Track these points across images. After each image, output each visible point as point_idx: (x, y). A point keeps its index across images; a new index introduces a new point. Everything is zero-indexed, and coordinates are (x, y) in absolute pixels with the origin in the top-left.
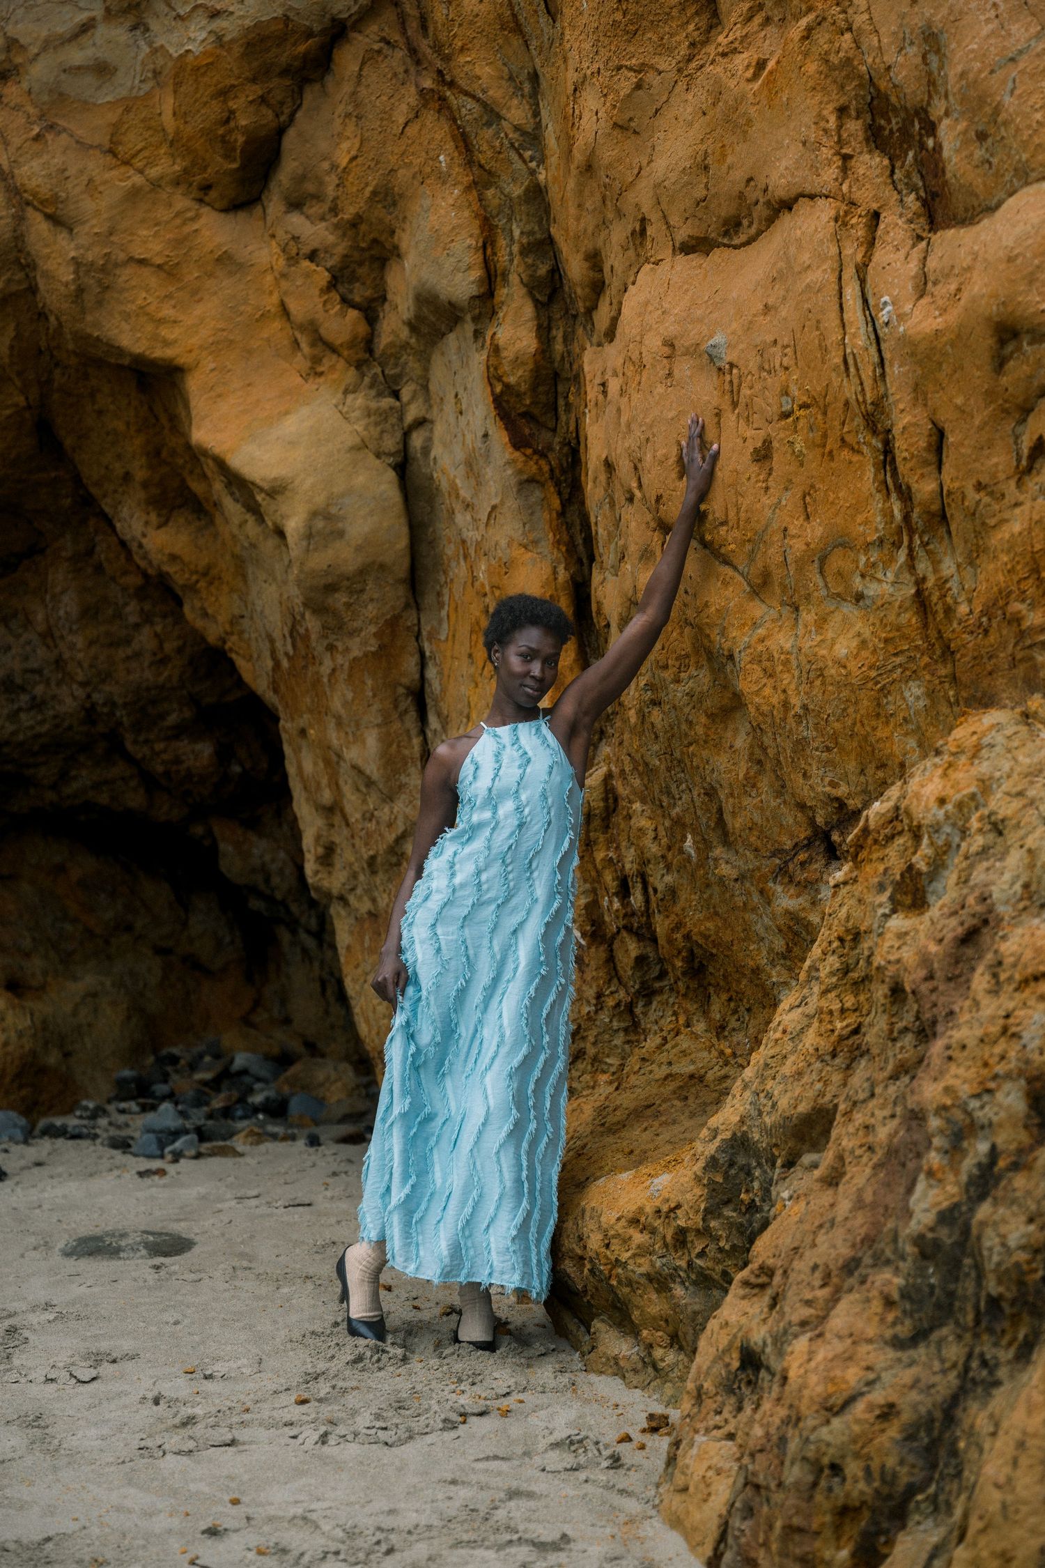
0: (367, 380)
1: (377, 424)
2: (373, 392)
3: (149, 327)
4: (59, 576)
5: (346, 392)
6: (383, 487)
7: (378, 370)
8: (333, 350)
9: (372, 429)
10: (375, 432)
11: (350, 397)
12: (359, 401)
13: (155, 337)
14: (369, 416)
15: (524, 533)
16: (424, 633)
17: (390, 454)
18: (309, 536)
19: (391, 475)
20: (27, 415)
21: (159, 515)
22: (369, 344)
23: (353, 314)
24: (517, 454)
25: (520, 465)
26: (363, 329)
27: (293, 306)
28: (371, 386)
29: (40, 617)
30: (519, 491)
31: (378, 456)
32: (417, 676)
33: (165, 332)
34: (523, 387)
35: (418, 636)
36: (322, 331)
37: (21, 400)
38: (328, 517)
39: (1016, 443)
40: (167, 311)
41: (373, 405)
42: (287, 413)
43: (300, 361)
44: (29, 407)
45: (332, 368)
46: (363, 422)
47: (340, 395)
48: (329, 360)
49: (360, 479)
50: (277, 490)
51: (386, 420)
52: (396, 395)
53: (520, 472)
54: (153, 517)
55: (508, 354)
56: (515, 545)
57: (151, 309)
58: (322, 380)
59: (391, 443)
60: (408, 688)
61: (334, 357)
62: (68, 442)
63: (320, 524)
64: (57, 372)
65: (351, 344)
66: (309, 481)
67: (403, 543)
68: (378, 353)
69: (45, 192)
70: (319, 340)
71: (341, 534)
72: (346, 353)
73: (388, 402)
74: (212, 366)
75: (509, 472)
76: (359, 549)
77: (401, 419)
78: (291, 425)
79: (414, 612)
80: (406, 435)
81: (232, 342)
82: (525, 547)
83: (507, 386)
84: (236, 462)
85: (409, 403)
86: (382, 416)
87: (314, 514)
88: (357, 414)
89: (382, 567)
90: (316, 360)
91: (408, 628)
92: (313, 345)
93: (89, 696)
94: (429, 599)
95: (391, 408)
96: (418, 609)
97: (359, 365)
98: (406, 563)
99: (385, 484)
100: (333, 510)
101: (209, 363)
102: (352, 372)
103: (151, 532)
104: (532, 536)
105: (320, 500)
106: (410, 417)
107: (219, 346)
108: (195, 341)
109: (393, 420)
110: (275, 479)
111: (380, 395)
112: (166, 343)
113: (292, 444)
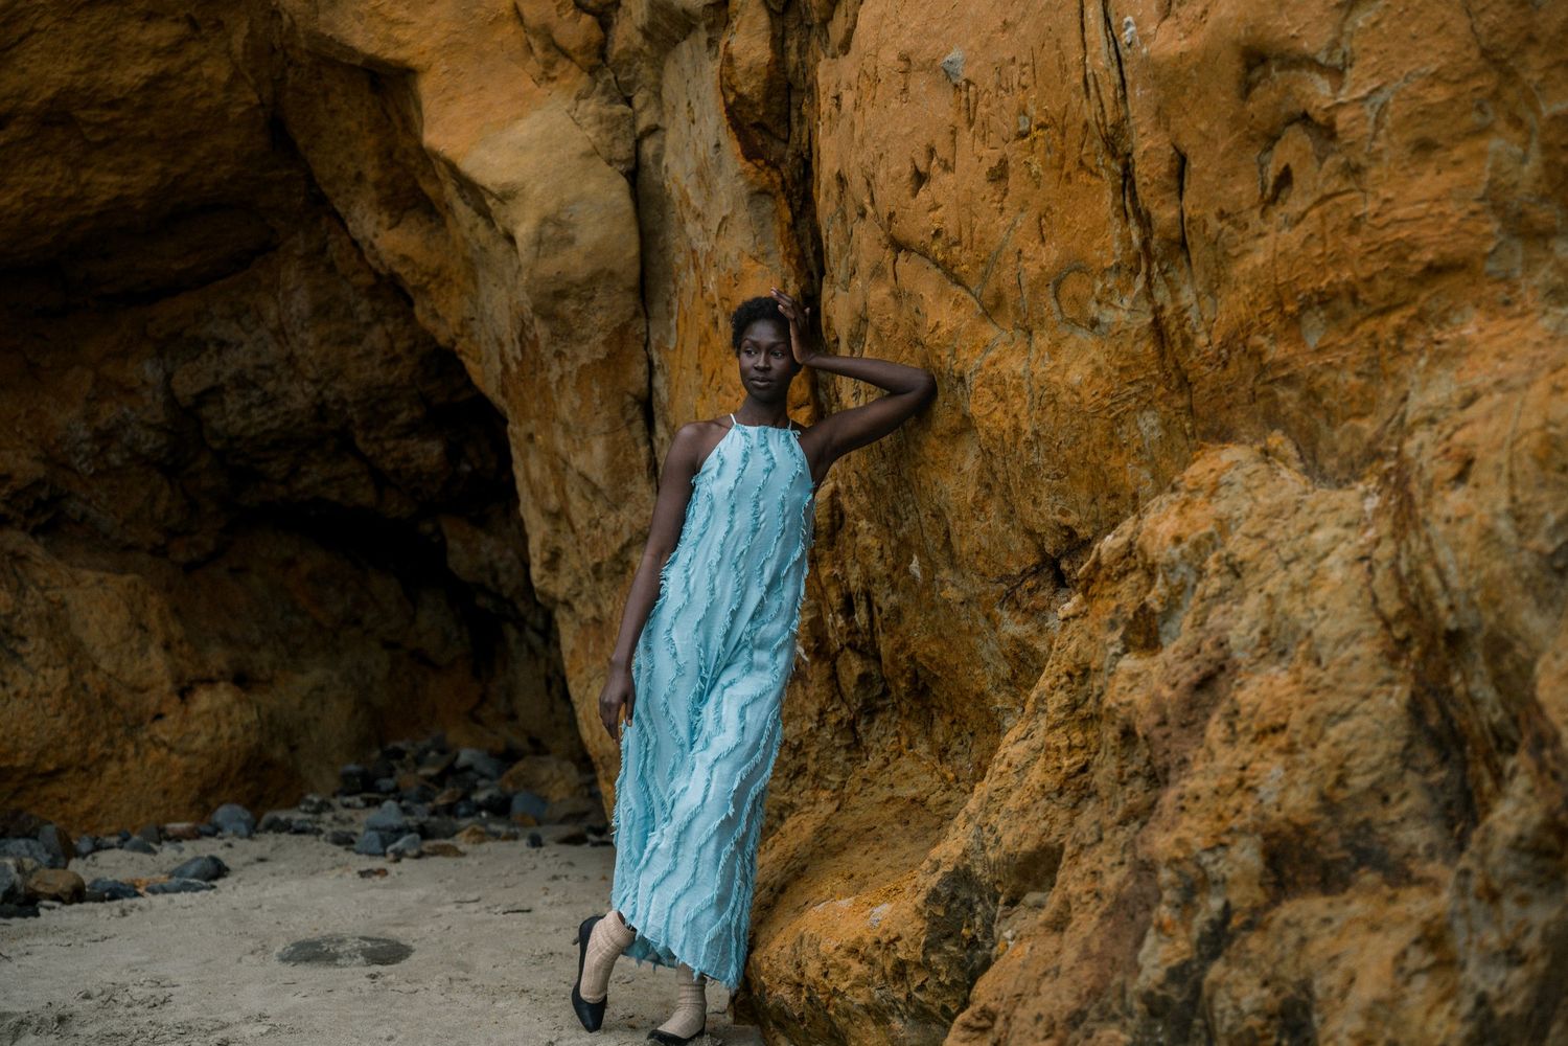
0: (599, 86)
1: (609, 131)
2: (605, 99)
3: (382, 28)
4: (291, 274)
5: (578, 98)
6: (614, 195)
7: (611, 76)
8: (565, 54)
9: (603, 135)
10: (607, 138)
11: (582, 103)
12: (591, 107)
13: (388, 38)
14: (601, 122)
15: (754, 245)
16: (653, 342)
17: (620, 162)
18: (539, 242)
19: (622, 182)
20: (261, 113)
21: (391, 216)
22: (602, 50)
23: (587, 19)
24: (749, 165)
25: (751, 177)
26: (596, 34)
27: (526, 9)
28: (604, 93)
29: (272, 313)
30: (750, 202)
31: (610, 163)
32: (645, 385)
33: (399, 33)
34: (757, 98)
35: (646, 345)
36: (556, 36)
37: (254, 98)
38: (558, 224)
39: (1261, 172)
40: (400, 13)
41: (606, 111)
42: (519, 117)
43: (534, 66)
44: (262, 105)
45: (565, 73)
46: (595, 129)
47: (572, 101)
48: (562, 65)
49: (591, 187)
50: (507, 195)
51: (618, 127)
52: (629, 101)
53: (752, 183)
54: (385, 218)
55: (742, 64)
56: (745, 258)
57: (383, 10)
58: (554, 84)
59: (622, 150)
60: (635, 397)
61: (567, 62)
62: (301, 141)
63: (550, 230)
64: (290, 73)
65: (585, 49)
66: (539, 189)
67: (633, 250)
68: (611, 58)
70: (551, 44)
71: (571, 241)
72: (579, 58)
73: (619, 109)
74: (445, 68)
75: (741, 183)
76: (588, 256)
77: (633, 126)
78: (523, 130)
79: (643, 320)
80: (638, 142)
81: (464, 44)
82: (756, 259)
83: (740, 96)
84: (467, 166)
85: (641, 111)
86: (611, 124)
87: (544, 221)
88: (589, 119)
89: (612, 274)
90: (549, 65)
91: (637, 337)
92: (546, 49)
93: (320, 394)
94: (658, 308)
95: (624, 115)
96: (648, 317)
97: (592, 71)
98: (635, 271)
99: (617, 192)
100: (564, 217)
101: (441, 66)
102: (585, 77)
103: (382, 232)
104: (763, 248)
105: (550, 206)
106: (641, 125)
107: (451, 48)
108: (427, 43)
109: (625, 127)
110: (505, 185)
111: (612, 101)
112: (399, 45)
113: (524, 149)
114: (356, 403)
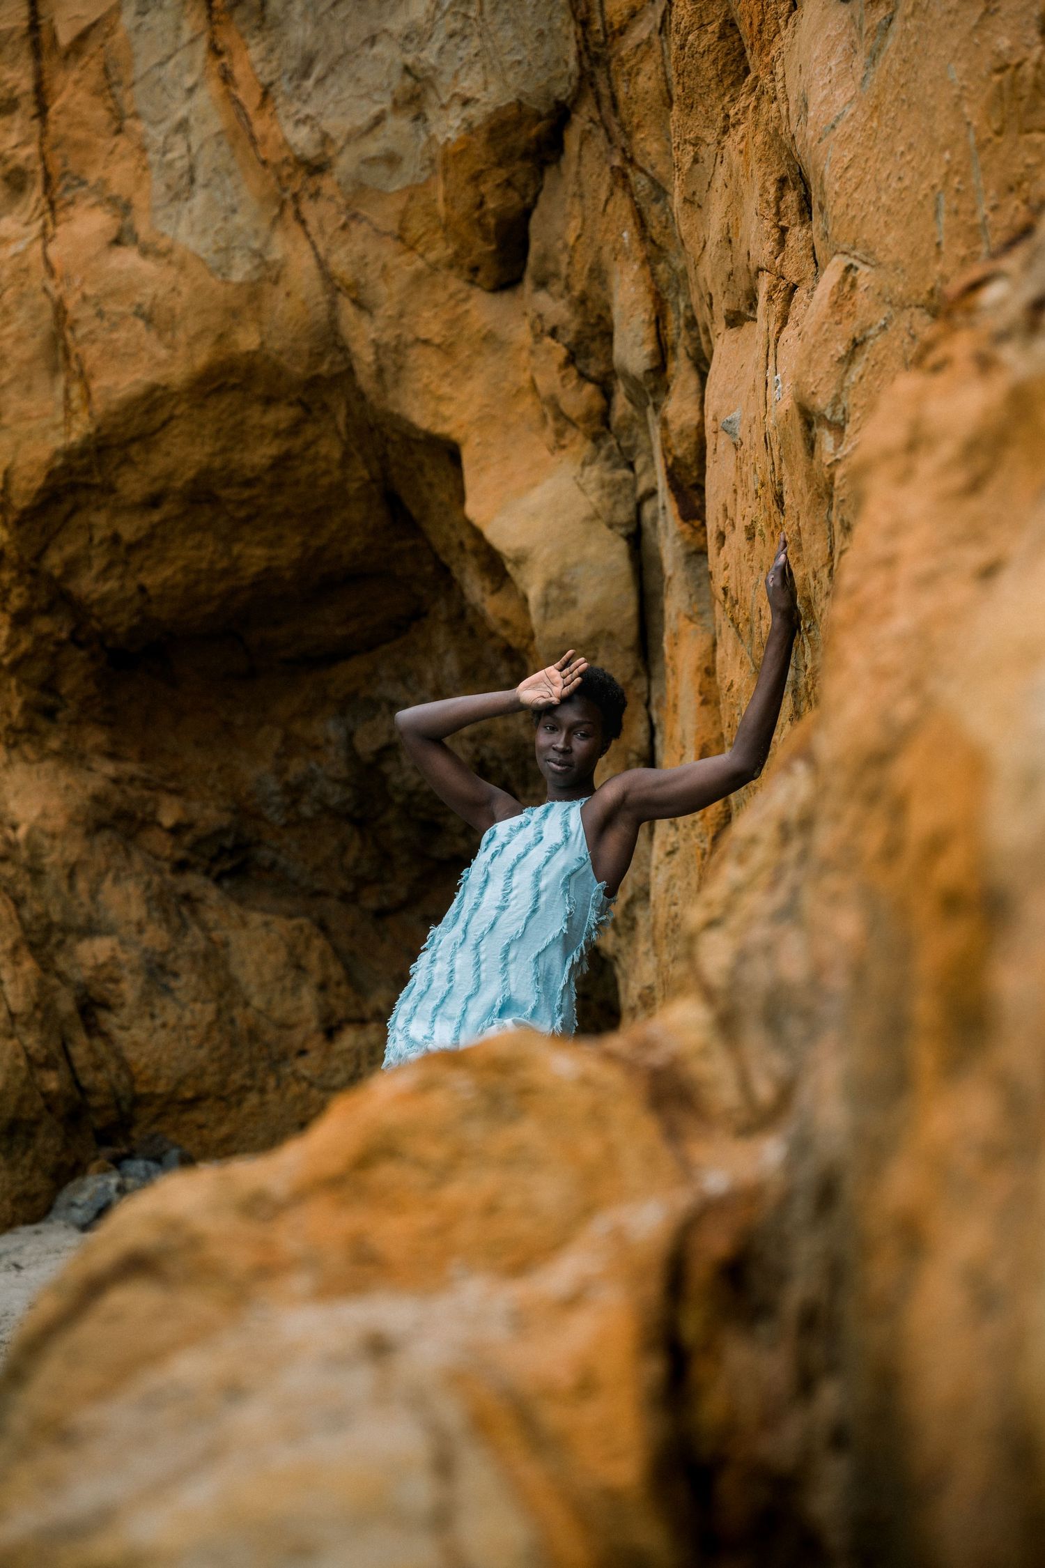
0: (603, 453)
1: (610, 495)
2: (609, 464)
3: (432, 405)
4: (441, 638)
5: (584, 464)
6: (614, 557)
7: (613, 442)
8: (571, 422)
9: (605, 500)
10: (608, 503)
11: (588, 469)
12: (594, 472)
13: (436, 414)
14: (603, 487)
15: (690, 605)
16: (653, 701)
17: (621, 525)
18: (546, 604)
19: (622, 545)
20: (374, 487)
21: (492, 582)
22: (605, 416)
23: (589, 388)
24: (685, 526)
25: (688, 537)
26: (598, 403)
27: (539, 381)
28: (608, 458)
29: (430, 676)
30: (687, 563)
31: (611, 526)
32: (645, 743)
33: (447, 410)
34: (689, 460)
35: (647, 704)
36: (562, 406)
37: (364, 473)
38: (562, 586)
40: (445, 389)
41: (607, 476)
42: (534, 485)
43: (549, 435)
44: (373, 480)
45: (573, 441)
46: (598, 494)
47: (578, 468)
48: (571, 433)
49: (592, 550)
50: (520, 561)
51: (619, 491)
52: (631, 466)
53: (687, 544)
54: (487, 584)
55: (675, 427)
56: (682, 616)
57: (432, 387)
58: (564, 453)
59: (623, 513)
60: (638, 754)
61: (574, 431)
62: (415, 512)
63: (554, 593)
64: (389, 447)
65: (588, 417)
66: (546, 551)
67: (631, 611)
68: (613, 425)
69: (349, 279)
70: (559, 415)
71: (573, 603)
72: (582, 426)
73: (623, 473)
74: (478, 440)
75: (679, 543)
76: (589, 617)
77: (634, 490)
78: (537, 497)
79: (644, 680)
80: (639, 506)
81: (494, 417)
82: (690, 619)
83: (676, 458)
84: (490, 533)
85: (641, 474)
86: (612, 489)
87: (549, 584)
88: (592, 485)
89: (611, 635)
90: (559, 434)
91: (638, 696)
92: (556, 419)
93: (477, 752)
94: (656, 670)
95: (625, 480)
96: (649, 676)
97: (596, 438)
98: (633, 631)
99: (616, 554)
100: (567, 580)
101: (475, 439)
102: (589, 445)
103: (488, 599)
104: (697, 608)
105: (554, 570)
106: (641, 488)
107: (484, 420)
108: (465, 417)
109: (626, 491)
110: (517, 550)
111: (616, 466)
112: (445, 420)
113: (535, 515)
114: (508, 760)
